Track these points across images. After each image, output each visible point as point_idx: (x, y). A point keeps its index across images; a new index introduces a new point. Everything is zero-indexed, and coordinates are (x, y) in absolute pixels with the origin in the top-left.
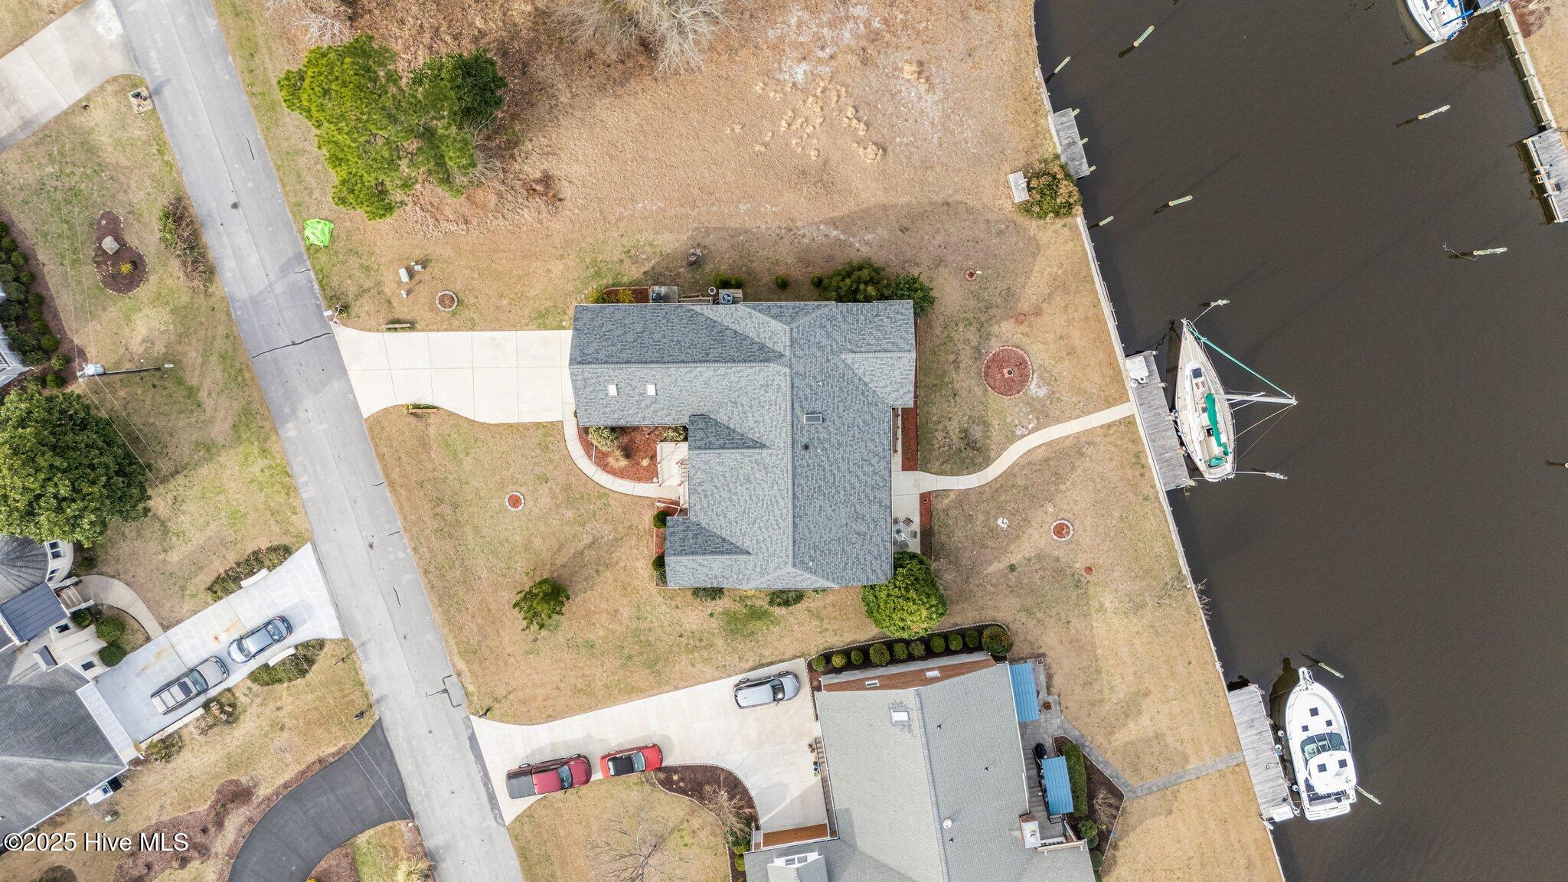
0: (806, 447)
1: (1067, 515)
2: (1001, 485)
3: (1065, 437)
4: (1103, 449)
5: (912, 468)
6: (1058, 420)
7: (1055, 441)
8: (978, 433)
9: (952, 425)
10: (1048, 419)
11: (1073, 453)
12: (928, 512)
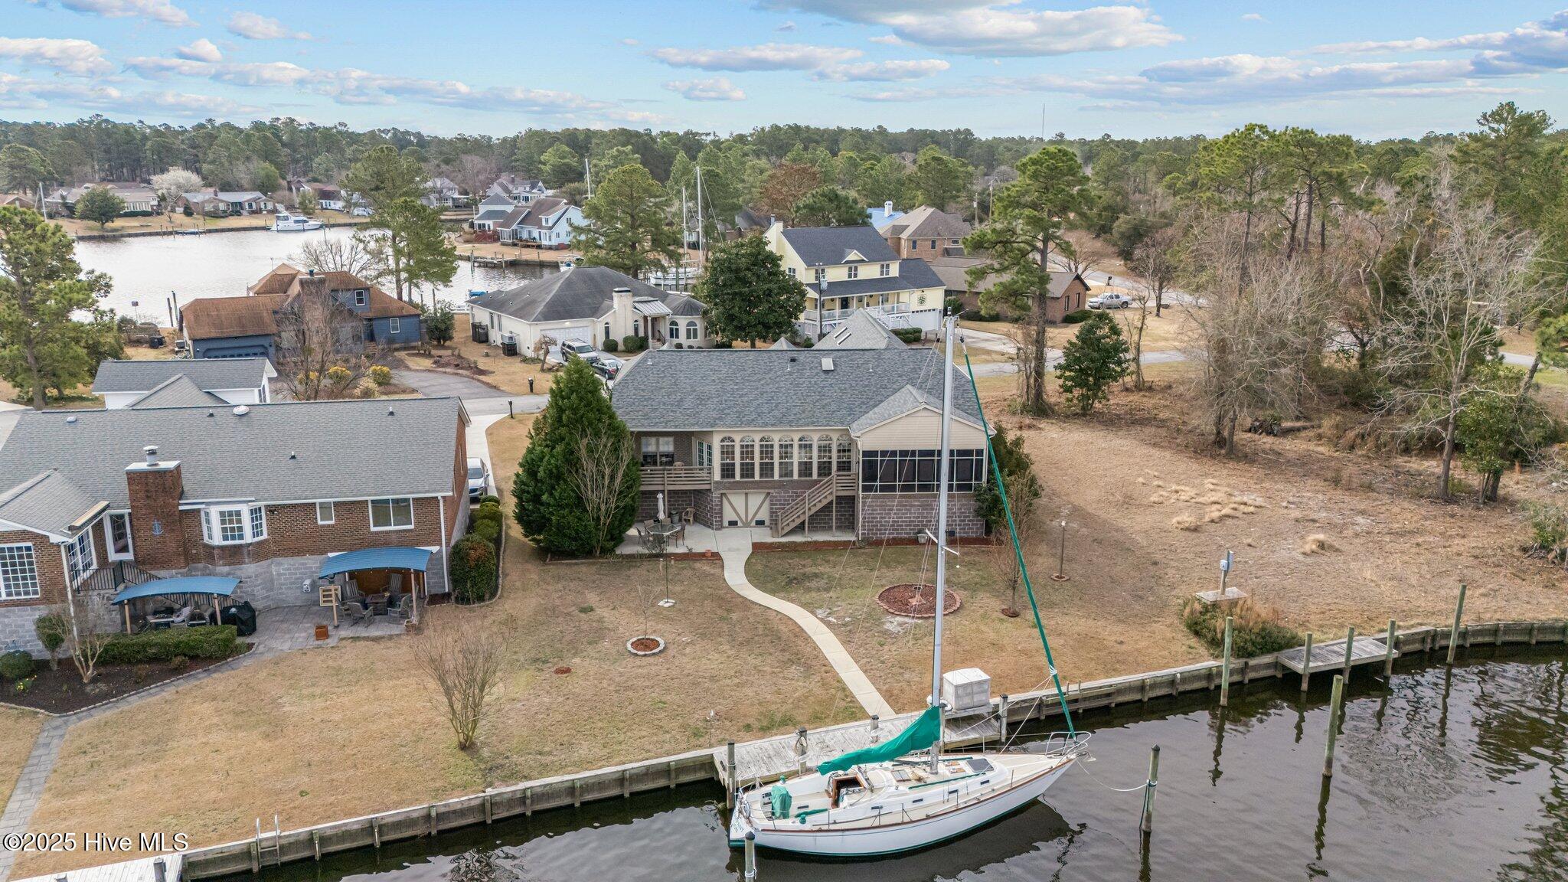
0: (793, 360)
1: (671, 652)
2: (730, 601)
3: (816, 648)
4: (796, 684)
5: (757, 547)
6: (846, 642)
7: (807, 639)
8: (813, 584)
9: (825, 569)
10: (846, 633)
11: (787, 655)
12: (690, 557)
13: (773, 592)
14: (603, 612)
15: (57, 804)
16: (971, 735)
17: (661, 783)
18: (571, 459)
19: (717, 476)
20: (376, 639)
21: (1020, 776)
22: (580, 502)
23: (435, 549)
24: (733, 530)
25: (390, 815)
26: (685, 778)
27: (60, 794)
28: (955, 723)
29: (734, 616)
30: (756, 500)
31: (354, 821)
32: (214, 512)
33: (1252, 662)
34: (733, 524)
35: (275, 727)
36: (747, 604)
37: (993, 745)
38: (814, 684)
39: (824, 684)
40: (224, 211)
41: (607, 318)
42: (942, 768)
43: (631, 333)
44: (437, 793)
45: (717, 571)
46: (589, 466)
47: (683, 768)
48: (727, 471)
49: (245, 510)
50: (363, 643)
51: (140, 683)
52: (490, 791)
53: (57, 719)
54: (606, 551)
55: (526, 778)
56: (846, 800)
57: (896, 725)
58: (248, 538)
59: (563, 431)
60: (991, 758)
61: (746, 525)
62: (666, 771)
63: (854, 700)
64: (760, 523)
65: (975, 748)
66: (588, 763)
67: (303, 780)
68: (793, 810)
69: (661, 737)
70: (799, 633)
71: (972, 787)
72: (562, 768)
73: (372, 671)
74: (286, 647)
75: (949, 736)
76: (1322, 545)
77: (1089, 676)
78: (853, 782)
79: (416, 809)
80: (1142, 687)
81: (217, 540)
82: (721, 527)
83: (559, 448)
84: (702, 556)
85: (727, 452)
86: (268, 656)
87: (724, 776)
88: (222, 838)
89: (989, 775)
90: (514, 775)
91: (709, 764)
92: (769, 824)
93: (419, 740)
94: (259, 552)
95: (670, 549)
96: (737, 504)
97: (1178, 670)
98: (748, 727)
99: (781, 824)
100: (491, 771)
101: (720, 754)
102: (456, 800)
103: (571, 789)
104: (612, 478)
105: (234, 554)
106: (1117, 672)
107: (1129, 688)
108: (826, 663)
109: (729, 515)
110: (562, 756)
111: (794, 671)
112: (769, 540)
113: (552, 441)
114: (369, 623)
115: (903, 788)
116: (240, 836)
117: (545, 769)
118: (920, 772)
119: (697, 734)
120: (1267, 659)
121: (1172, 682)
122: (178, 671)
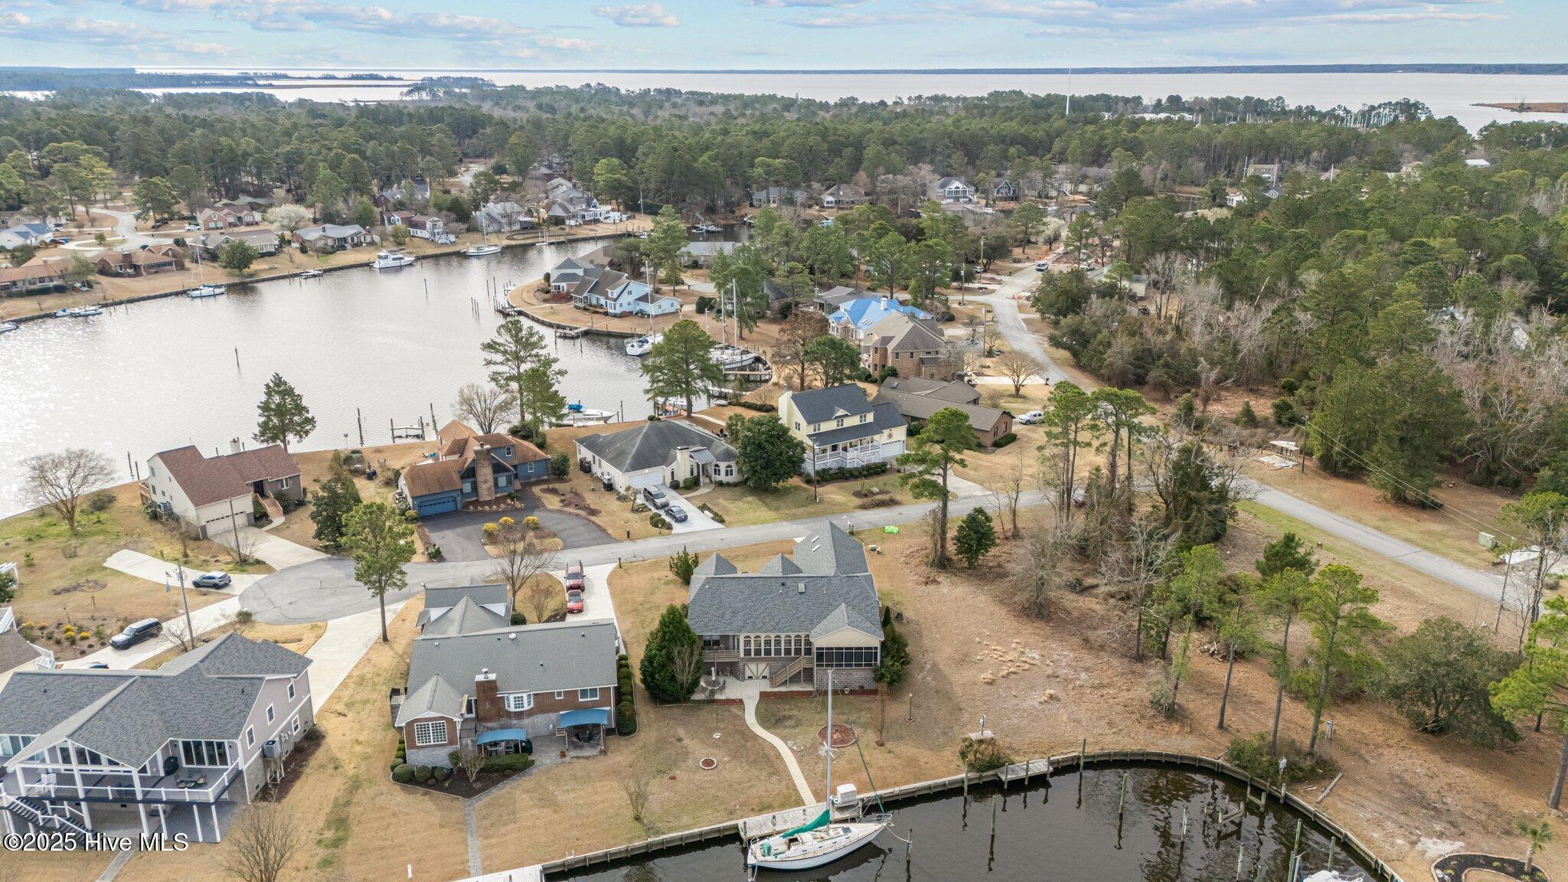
0: (783, 584)
1: (720, 767)
2: (748, 735)
3: (786, 766)
4: (776, 787)
5: (763, 695)
6: (800, 762)
7: (782, 760)
8: (788, 723)
9: (795, 712)
10: (800, 756)
11: (772, 770)
12: (729, 702)
13: (767, 728)
14: (687, 741)
15: (486, 842)
16: (847, 815)
17: (716, 835)
18: (670, 659)
19: (742, 655)
20: (587, 758)
21: (862, 835)
22: (673, 678)
23: (608, 708)
24: (750, 681)
25: (613, 849)
26: (727, 833)
27: (486, 838)
28: (841, 809)
29: (749, 745)
30: (762, 666)
31: (600, 852)
32: (512, 697)
33: (984, 774)
34: (750, 678)
35: (556, 806)
36: (755, 737)
37: (853, 820)
38: (782, 787)
39: (787, 787)
40: (332, 247)
41: (673, 466)
42: (831, 832)
43: (688, 476)
44: (630, 840)
45: (740, 713)
46: (678, 661)
47: (726, 829)
48: (747, 652)
49: (525, 696)
50: (582, 761)
51: (494, 783)
52: (650, 840)
53: (468, 802)
54: (687, 700)
55: (663, 833)
56: (792, 848)
57: (814, 809)
58: (526, 707)
59: (666, 643)
60: (851, 826)
61: (757, 678)
62: (719, 830)
63: (800, 796)
64: (764, 677)
65: (845, 821)
66: (687, 827)
67: (576, 833)
68: (772, 851)
69: (716, 814)
70: (779, 756)
71: (842, 841)
72: (676, 829)
73: (590, 777)
74: (548, 761)
75: (838, 816)
76: (1051, 697)
77: (906, 783)
78: (796, 840)
79: (622, 847)
80: (929, 787)
81: (512, 709)
82: (744, 679)
83: (664, 652)
84: (733, 701)
85: (747, 643)
86: (542, 768)
87: (742, 834)
88: (553, 859)
89: (850, 835)
90: (658, 832)
91: (736, 827)
92: (763, 859)
93: (617, 815)
94: (530, 713)
95: (718, 697)
96: (752, 669)
97: (946, 780)
98: (753, 810)
99: (768, 858)
100: (650, 830)
101: (740, 823)
102: (637, 843)
103: (681, 838)
104: (690, 664)
105: (519, 715)
106: (920, 780)
107: (924, 788)
108: (789, 776)
109: (748, 673)
110: (676, 823)
111: (774, 779)
112: (769, 690)
113: (660, 649)
114: (581, 747)
115: (815, 842)
116: (559, 858)
117: (670, 830)
118: (823, 835)
119: (731, 813)
120: (991, 773)
121: (944, 785)
122: (508, 777)
